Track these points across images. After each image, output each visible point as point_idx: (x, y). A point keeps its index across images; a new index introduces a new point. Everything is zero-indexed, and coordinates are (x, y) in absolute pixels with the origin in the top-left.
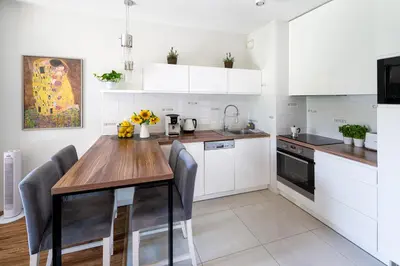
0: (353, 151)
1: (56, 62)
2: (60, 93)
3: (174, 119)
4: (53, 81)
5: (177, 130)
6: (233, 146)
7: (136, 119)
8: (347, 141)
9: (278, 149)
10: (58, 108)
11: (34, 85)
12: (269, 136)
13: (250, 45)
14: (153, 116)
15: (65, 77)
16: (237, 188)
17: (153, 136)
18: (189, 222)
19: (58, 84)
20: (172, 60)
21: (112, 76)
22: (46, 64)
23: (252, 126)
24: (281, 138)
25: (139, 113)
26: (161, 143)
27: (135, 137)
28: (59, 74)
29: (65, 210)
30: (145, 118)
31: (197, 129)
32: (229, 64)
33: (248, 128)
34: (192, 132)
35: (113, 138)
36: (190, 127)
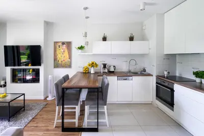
0: (201, 86)
1: (63, 43)
2: (64, 55)
3: (105, 66)
4: (63, 50)
5: (106, 71)
6: (132, 79)
7: (90, 65)
8: (198, 80)
9: (157, 83)
10: (64, 60)
11: (57, 52)
12: (152, 75)
13: (144, 28)
14: (96, 64)
15: (66, 49)
16: (134, 100)
17: (96, 73)
18: (105, 107)
19: (64, 51)
20: (105, 39)
21: (81, 48)
22: (60, 44)
23: (144, 70)
24: (158, 77)
25: (91, 63)
26: (98, 76)
27: (89, 73)
28: (64, 48)
29: (65, 95)
30: (93, 65)
31: (116, 71)
32: (131, 39)
33: (142, 71)
34: (113, 72)
35: (81, 73)
36: (112, 69)
